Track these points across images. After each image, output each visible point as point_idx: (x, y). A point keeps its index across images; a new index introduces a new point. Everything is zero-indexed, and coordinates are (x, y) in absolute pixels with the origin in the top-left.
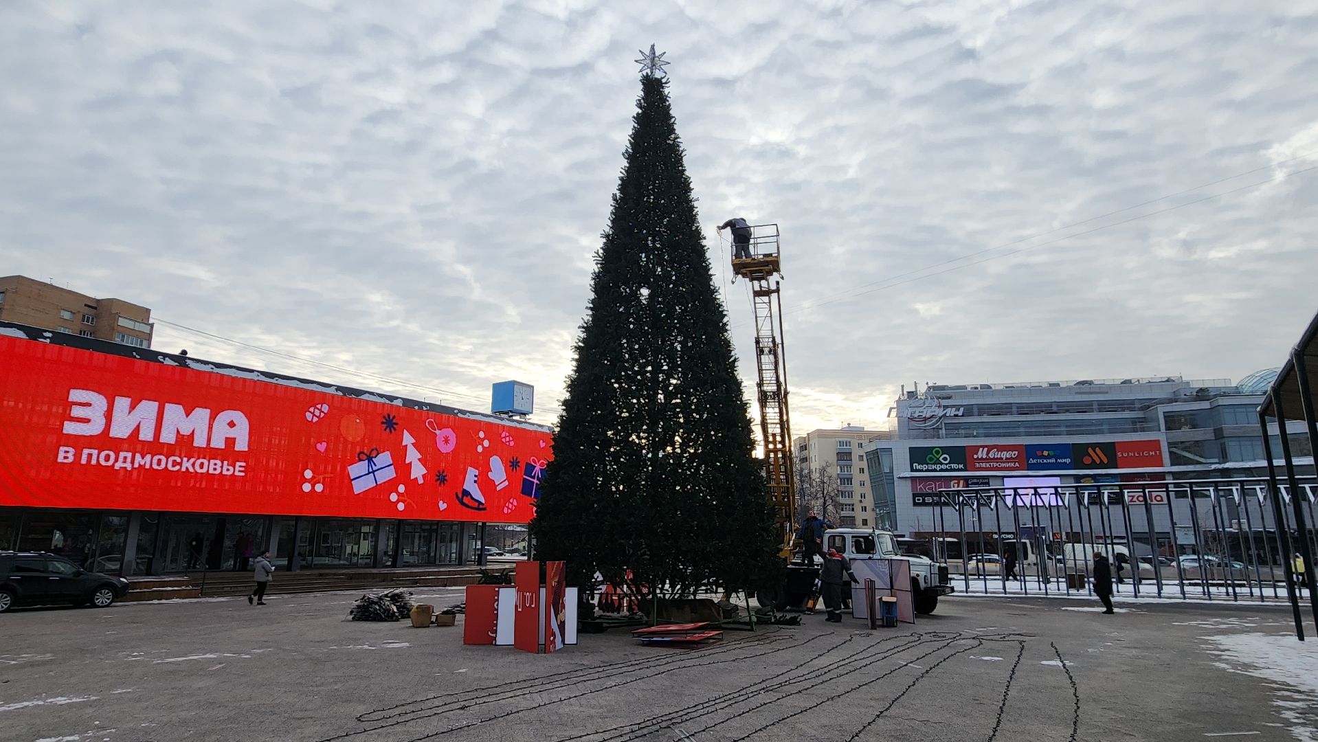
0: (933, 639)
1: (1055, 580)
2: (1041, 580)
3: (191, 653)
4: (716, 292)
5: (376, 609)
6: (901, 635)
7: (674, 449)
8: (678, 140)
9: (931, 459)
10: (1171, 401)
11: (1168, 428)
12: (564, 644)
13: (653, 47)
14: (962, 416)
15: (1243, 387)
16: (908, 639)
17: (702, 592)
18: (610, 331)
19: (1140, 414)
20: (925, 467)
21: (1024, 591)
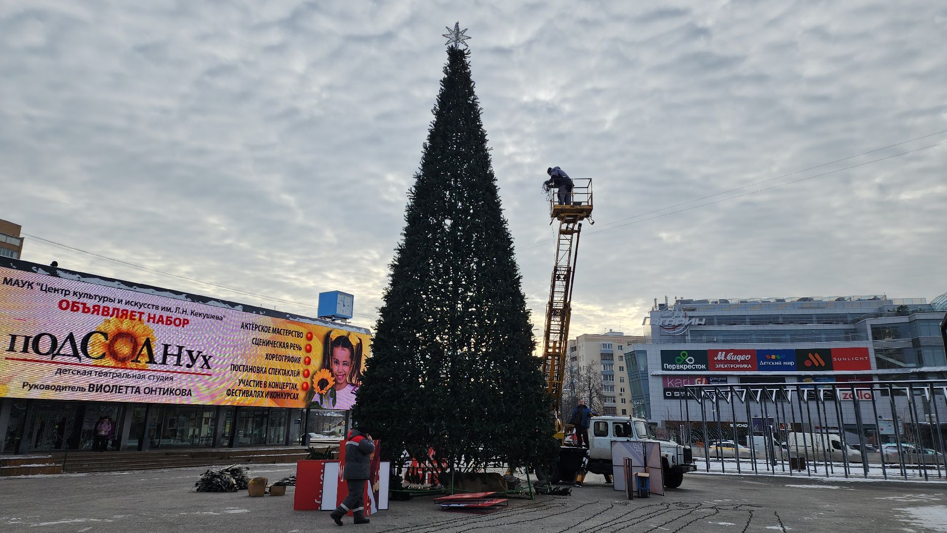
0: (679, 508)
1: (781, 462)
2: (769, 462)
3: (60, 518)
4: (506, 223)
5: (218, 482)
6: (653, 503)
7: (470, 348)
8: (477, 100)
9: (679, 360)
10: (877, 316)
11: (875, 338)
12: (378, 509)
13: (457, 24)
14: (705, 325)
15: (936, 305)
16: (658, 508)
17: (491, 466)
18: (420, 253)
19: (852, 326)
20: (673, 367)
21: (755, 471)
